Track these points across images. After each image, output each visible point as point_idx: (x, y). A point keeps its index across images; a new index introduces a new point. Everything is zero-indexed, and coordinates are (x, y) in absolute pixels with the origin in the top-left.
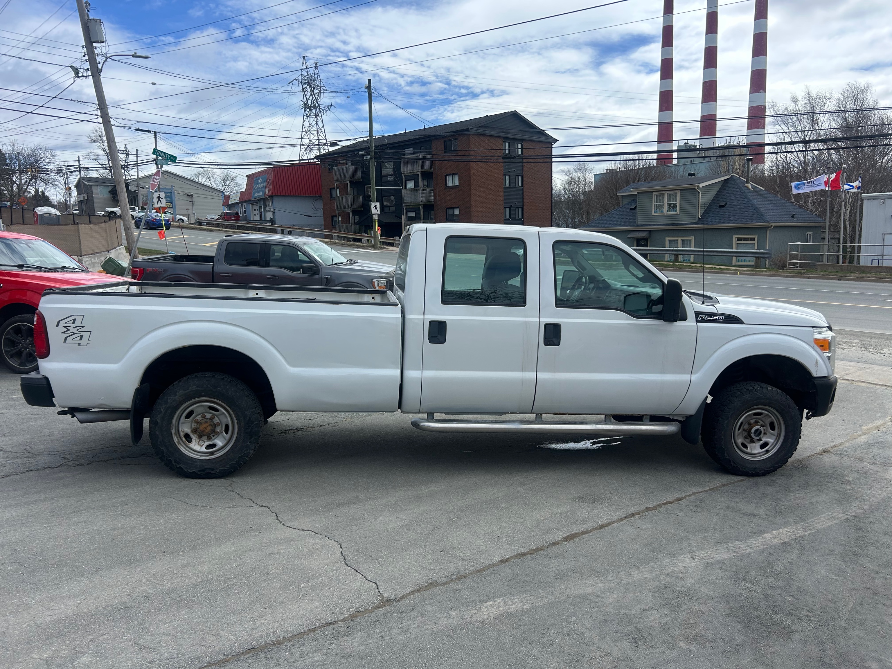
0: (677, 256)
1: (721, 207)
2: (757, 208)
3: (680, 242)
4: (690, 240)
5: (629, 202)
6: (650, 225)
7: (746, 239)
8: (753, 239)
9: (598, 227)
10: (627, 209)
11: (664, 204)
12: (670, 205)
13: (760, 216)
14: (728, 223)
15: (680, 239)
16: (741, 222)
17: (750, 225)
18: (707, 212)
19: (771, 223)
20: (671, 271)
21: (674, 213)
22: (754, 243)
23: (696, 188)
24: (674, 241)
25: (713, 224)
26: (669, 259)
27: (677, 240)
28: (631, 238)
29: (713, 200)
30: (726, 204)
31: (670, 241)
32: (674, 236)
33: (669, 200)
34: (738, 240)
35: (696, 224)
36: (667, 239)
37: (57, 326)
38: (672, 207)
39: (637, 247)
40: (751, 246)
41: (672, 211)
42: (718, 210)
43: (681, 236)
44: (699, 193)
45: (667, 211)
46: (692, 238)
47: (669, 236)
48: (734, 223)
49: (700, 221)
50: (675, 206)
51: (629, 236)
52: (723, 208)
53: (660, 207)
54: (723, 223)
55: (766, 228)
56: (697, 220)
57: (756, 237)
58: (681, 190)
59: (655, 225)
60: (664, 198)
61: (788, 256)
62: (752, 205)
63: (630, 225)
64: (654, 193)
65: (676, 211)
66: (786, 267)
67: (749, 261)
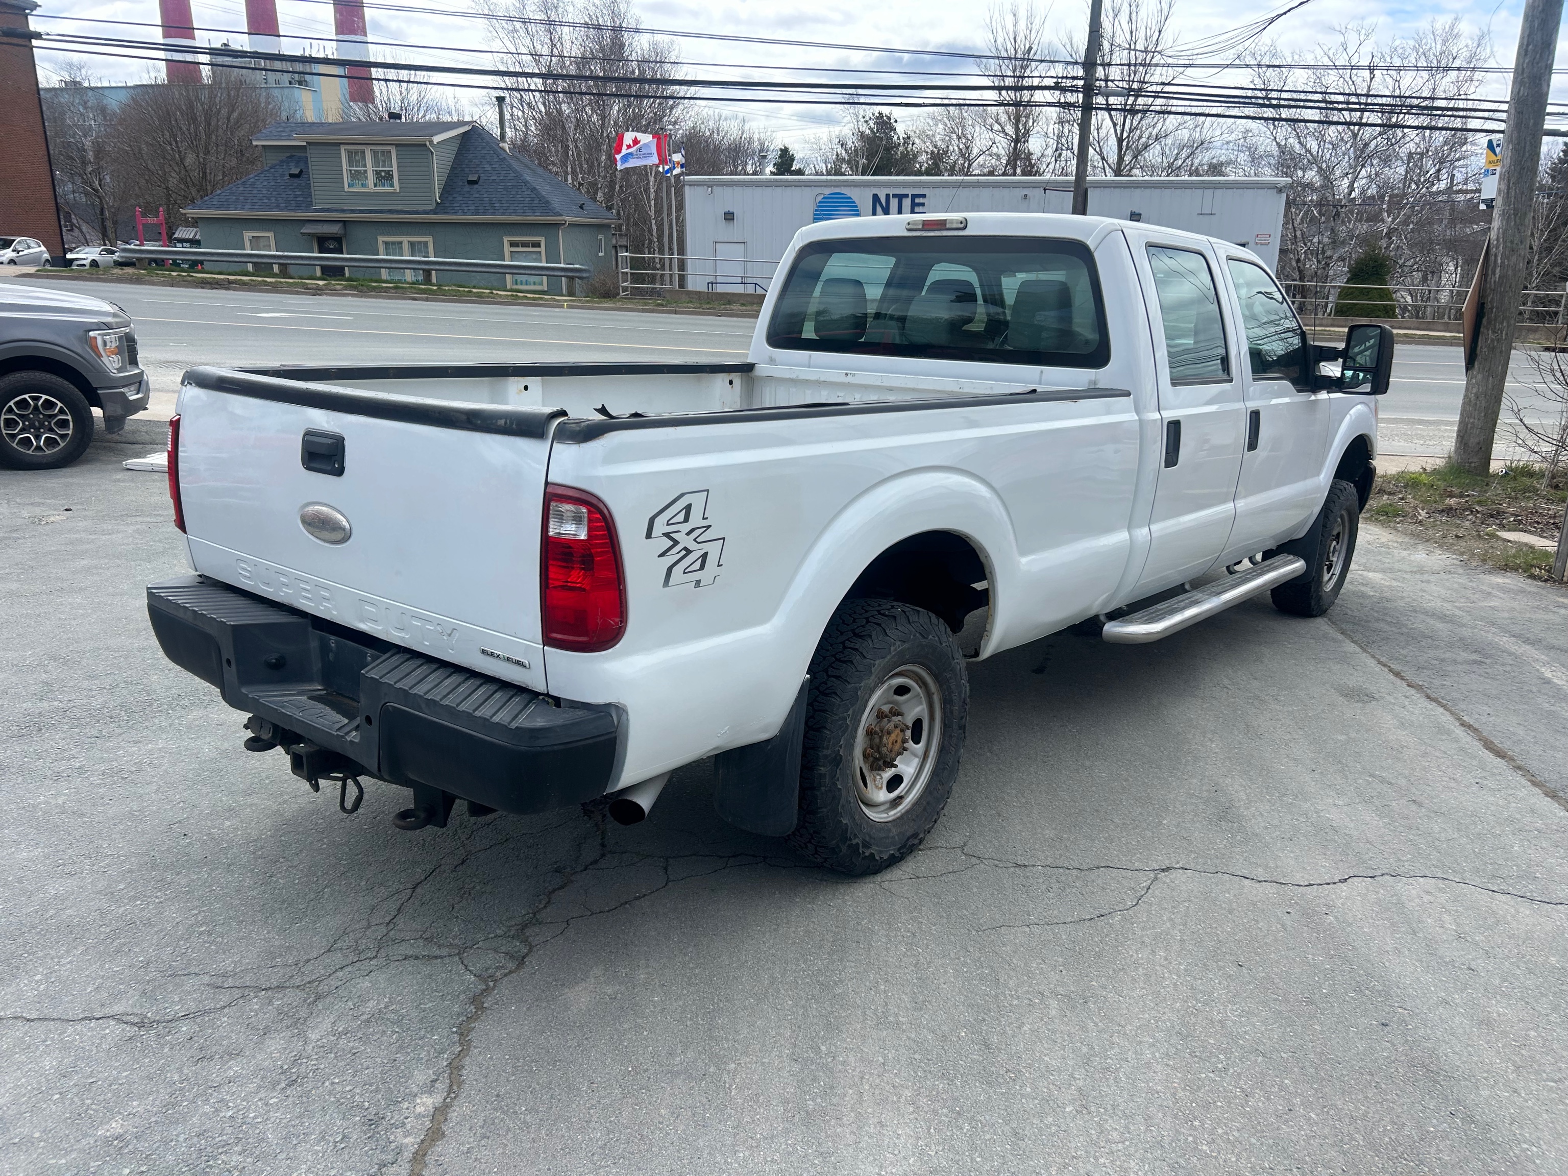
0: (427, 273)
1: (472, 183)
2: (535, 189)
3: (406, 247)
4: (426, 243)
5: (282, 161)
6: (343, 211)
7: (525, 245)
8: (538, 245)
9: (228, 209)
10: (282, 175)
11: (366, 171)
12: (378, 173)
13: (545, 206)
14: (493, 214)
15: (405, 240)
16: (515, 213)
17: (531, 218)
18: (448, 189)
19: (567, 218)
20: (443, 301)
21: (388, 189)
22: (540, 252)
23: (428, 143)
24: (393, 243)
25: (465, 214)
26: (414, 279)
27: (401, 243)
28: (309, 234)
29: (453, 168)
30: (479, 178)
31: (386, 243)
32: (394, 235)
33: (376, 163)
34: (512, 244)
35: (435, 212)
36: (381, 239)
37: (649, 535)
38: (384, 177)
39: (320, 252)
40: (534, 256)
41: (383, 185)
42: (467, 188)
43: (408, 234)
44: (432, 153)
45: (375, 186)
46: (430, 240)
47: (382, 234)
48: (503, 214)
49: (440, 208)
50: (389, 176)
51: (304, 231)
52: (476, 186)
53: (359, 176)
54: (484, 213)
55: (556, 225)
56: (435, 205)
57: (543, 240)
58: (397, 145)
59: (353, 211)
60: (364, 158)
61: (620, 275)
62: (526, 183)
63: (298, 207)
64: (343, 148)
65: (392, 185)
66: (618, 294)
67: (534, 284)
